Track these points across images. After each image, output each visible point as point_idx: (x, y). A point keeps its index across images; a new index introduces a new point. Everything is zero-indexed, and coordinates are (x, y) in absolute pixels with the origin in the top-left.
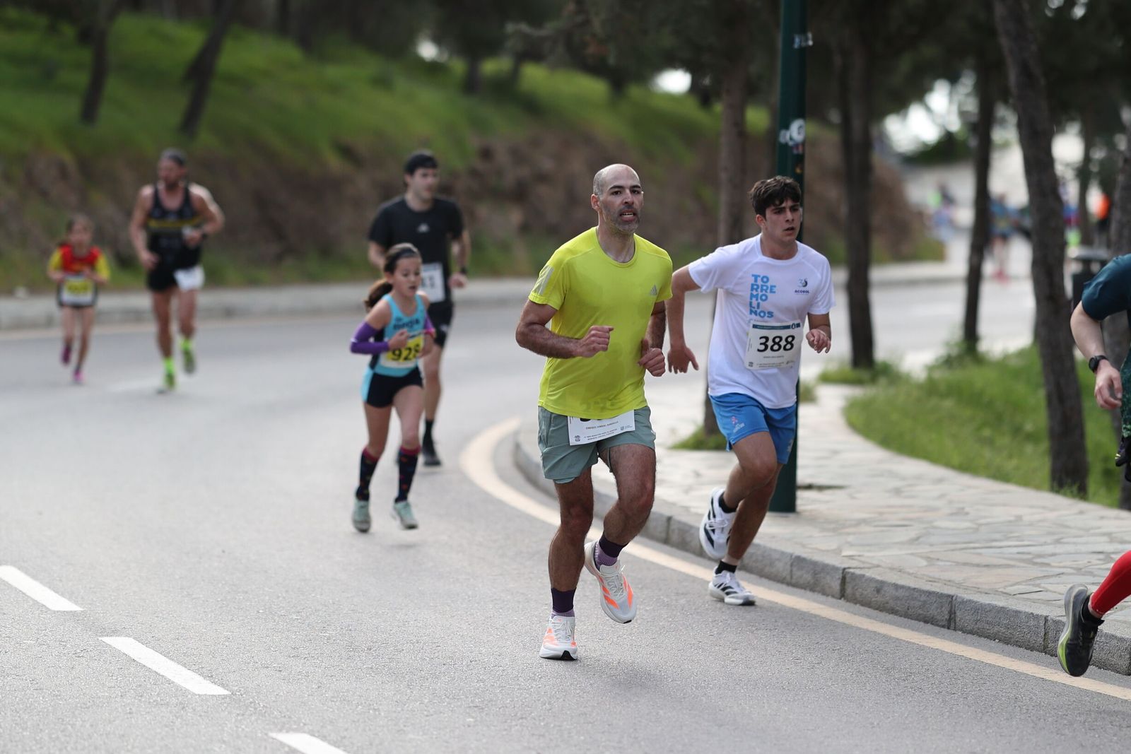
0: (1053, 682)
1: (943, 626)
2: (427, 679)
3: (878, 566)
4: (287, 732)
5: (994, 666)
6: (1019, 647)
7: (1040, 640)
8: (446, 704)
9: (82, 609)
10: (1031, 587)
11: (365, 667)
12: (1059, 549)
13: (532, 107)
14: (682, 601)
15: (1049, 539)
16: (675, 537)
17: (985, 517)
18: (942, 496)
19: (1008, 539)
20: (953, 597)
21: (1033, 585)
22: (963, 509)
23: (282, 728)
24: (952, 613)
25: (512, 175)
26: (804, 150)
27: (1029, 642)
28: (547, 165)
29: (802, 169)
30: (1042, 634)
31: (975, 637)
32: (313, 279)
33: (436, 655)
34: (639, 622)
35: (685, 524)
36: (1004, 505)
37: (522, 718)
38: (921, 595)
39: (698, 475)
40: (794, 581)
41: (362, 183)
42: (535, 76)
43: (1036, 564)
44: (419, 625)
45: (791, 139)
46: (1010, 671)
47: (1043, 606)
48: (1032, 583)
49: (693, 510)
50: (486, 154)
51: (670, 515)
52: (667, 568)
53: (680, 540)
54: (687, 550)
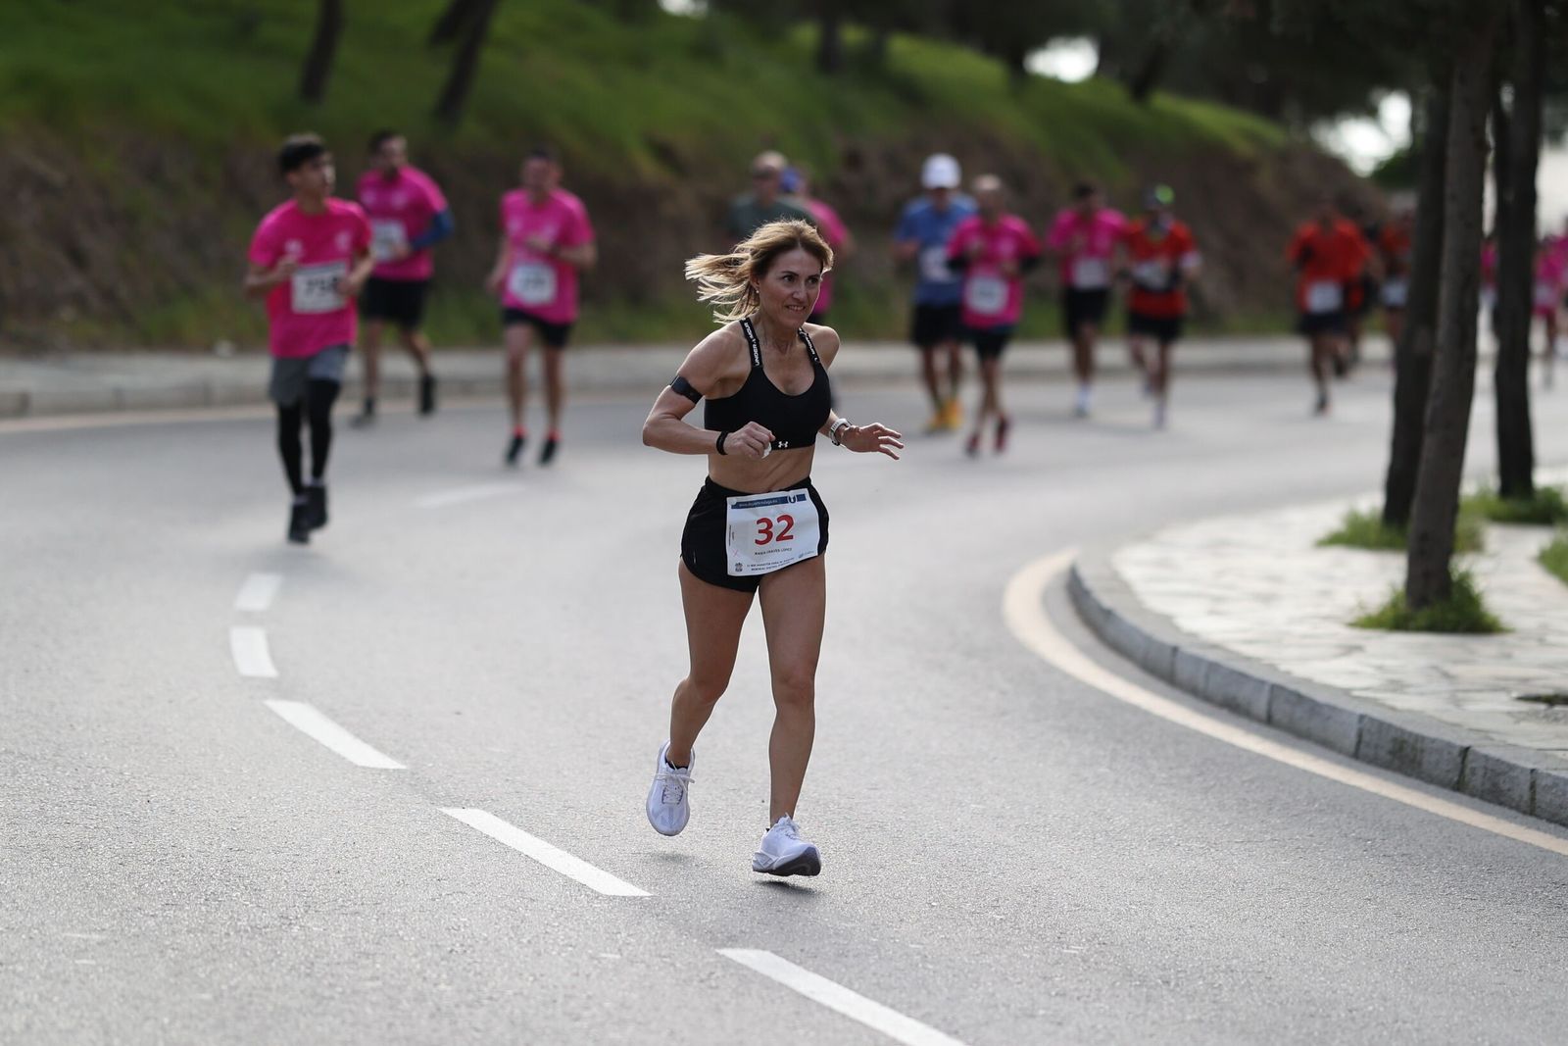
9: (649, 894)
16: (1477, 781)
32: (620, 337)
35: (1498, 761)
41: (686, 198)
49: (1494, 736)
50: (854, 160)
51: (1466, 744)
52: (1497, 835)
53: (1488, 786)
54: (1501, 804)
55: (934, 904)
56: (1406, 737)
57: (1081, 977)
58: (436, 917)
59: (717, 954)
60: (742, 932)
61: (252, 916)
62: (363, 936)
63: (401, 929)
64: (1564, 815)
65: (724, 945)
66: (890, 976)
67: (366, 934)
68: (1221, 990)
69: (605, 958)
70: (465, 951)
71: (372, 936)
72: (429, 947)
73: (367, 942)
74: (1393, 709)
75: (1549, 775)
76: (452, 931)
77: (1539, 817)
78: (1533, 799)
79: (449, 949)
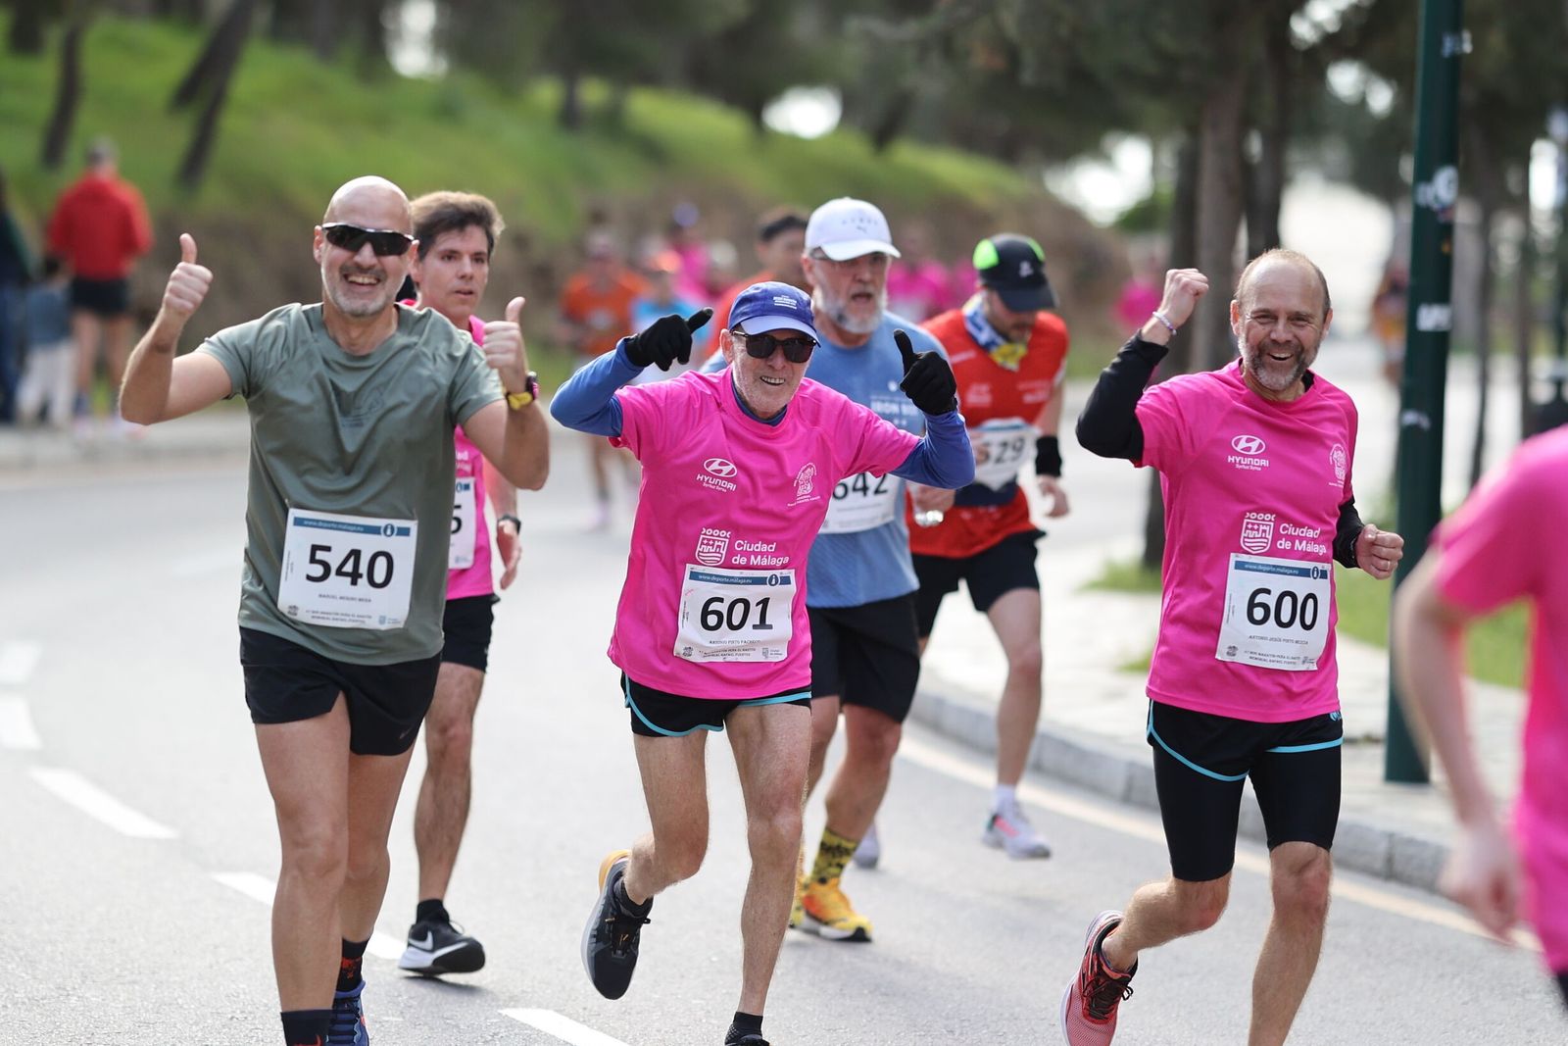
29: (1451, 246)
45: (1436, 198)
55: (714, 959)
57: (865, 1029)
58: (215, 984)
59: (500, 1014)
60: (523, 992)
61: (29, 988)
62: (143, 1005)
63: (180, 997)
65: (507, 1006)
66: (674, 1031)
67: (146, 1003)
68: (1005, 1038)
69: (387, 1021)
70: (246, 1018)
71: (151, 1006)
72: (209, 1015)
73: (147, 1011)
76: (232, 998)
79: (230, 1016)
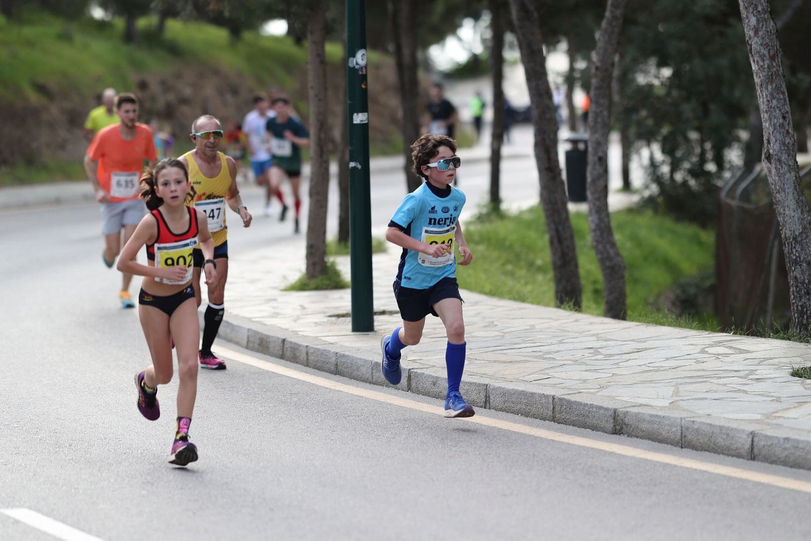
0: (560, 442)
1: (481, 407)
2: (113, 465)
3: (433, 366)
4: (12, 507)
5: (518, 433)
6: (536, 418)
7: (550, 413)
8: (126, 481)
10: (542, 375)
11: (67, 458)
12: (561, 347)
13: (174, 50)
14: (295, 399)
15: (554, 341)
16: (288, 354)
17: (509, 328)
18: (478, 314)
19: (524, 342)
20: (487, 385)
21: (543, 374)
22: (493, 322)
23: (9, 505)
24: (487, 397)
25: (162, 100)
26: (366, 71)
27: (542, 414)
28: (187, 91)
29: (366, 85)
30: (552, 408)
31: (504, 413)
32: (21, 182)
33: (119, 447)
34: (264, 415)
35: (295, 343)
36: (522, 318)
37: (181, 489)
38: (464, 385)
39: (303, 308)
40: (374, 380)
41: (54, 110)
42: (175, 28)
43: (545, 359)
44: (106, 426)
45: (357, 64)
46: (529, 436)
47: (551, 388)
48: (543, 372)
49: (300, 333)
51: (284, 338)
52: (283, 376)
53: (292, 355)
54: (297, 363)
56: (263, 337)
64: (318, 365)
74: (266, 325)
75: (313, 347)
77: (310, 367)
78: (307, 359)
